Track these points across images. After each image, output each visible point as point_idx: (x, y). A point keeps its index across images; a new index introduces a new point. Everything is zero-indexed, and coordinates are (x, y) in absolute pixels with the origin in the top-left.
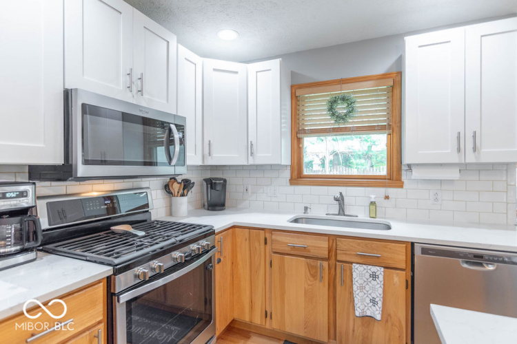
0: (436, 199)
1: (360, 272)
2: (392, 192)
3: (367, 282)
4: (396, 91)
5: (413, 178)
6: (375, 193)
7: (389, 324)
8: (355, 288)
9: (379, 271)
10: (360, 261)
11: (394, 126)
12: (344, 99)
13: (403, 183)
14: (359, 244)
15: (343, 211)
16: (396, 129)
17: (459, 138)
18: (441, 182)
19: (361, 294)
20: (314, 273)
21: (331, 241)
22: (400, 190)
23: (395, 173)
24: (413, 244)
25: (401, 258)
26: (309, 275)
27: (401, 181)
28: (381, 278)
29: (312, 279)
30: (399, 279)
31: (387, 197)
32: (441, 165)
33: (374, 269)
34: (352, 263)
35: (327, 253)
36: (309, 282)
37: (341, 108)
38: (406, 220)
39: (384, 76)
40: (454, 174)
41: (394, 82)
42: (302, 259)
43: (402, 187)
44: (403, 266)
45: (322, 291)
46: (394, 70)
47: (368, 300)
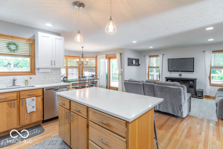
0: (45, 78)
1: (28, 100)
2: (32, 76)
3: (31, 102)
4: (33, 45)
5: (39, 72)
6: (27, 77)
7: (38, 112)
8: (27, 105)
9: (35, 98)
10: (28, 97)
11: (32, 56)
12: (14, 44)
13: (36, 73)
14: (28, 92)
15: (15, 84)
16: (33, 57)
17: (51, 61)
18: (46, 73)
19: (29, 106)
20: (10, 106)
21: (17, 93)
22: (34, 76)
23: (33, 71)
24: (43, 88)
25: (40, 93)
26: (8, 107)
27: (35, 73)
28: (35, 100)
29: (10, 108)
30: (40, 99)
31: (31, 78)
32: (46, 68)
33: (33, 98)
34: (25, 98)
35: (16, 97)
36: (8, 110)
37: (13, 47)
38: (37, 84)
39: (29, 40)
40: (49, 71)
41: (32, 42)
42: (5, 102)
43: (35, 75)
44: (41, 95)
45: (15, 111)
46: (32, 38)
47: (31, 107)
